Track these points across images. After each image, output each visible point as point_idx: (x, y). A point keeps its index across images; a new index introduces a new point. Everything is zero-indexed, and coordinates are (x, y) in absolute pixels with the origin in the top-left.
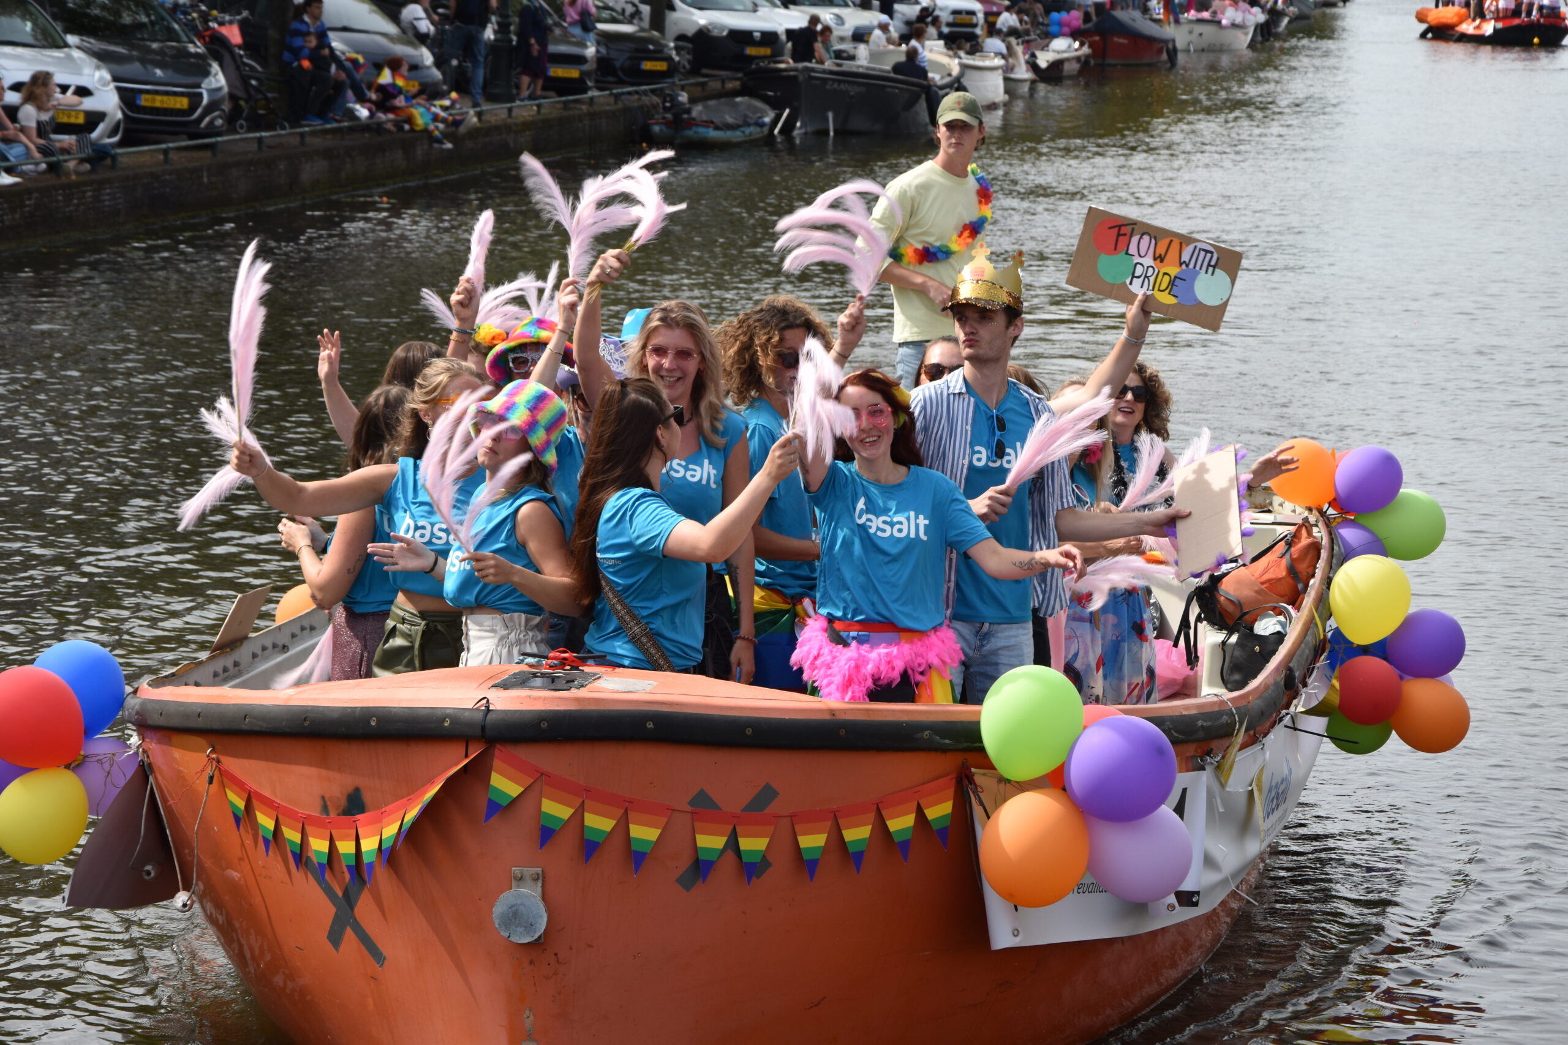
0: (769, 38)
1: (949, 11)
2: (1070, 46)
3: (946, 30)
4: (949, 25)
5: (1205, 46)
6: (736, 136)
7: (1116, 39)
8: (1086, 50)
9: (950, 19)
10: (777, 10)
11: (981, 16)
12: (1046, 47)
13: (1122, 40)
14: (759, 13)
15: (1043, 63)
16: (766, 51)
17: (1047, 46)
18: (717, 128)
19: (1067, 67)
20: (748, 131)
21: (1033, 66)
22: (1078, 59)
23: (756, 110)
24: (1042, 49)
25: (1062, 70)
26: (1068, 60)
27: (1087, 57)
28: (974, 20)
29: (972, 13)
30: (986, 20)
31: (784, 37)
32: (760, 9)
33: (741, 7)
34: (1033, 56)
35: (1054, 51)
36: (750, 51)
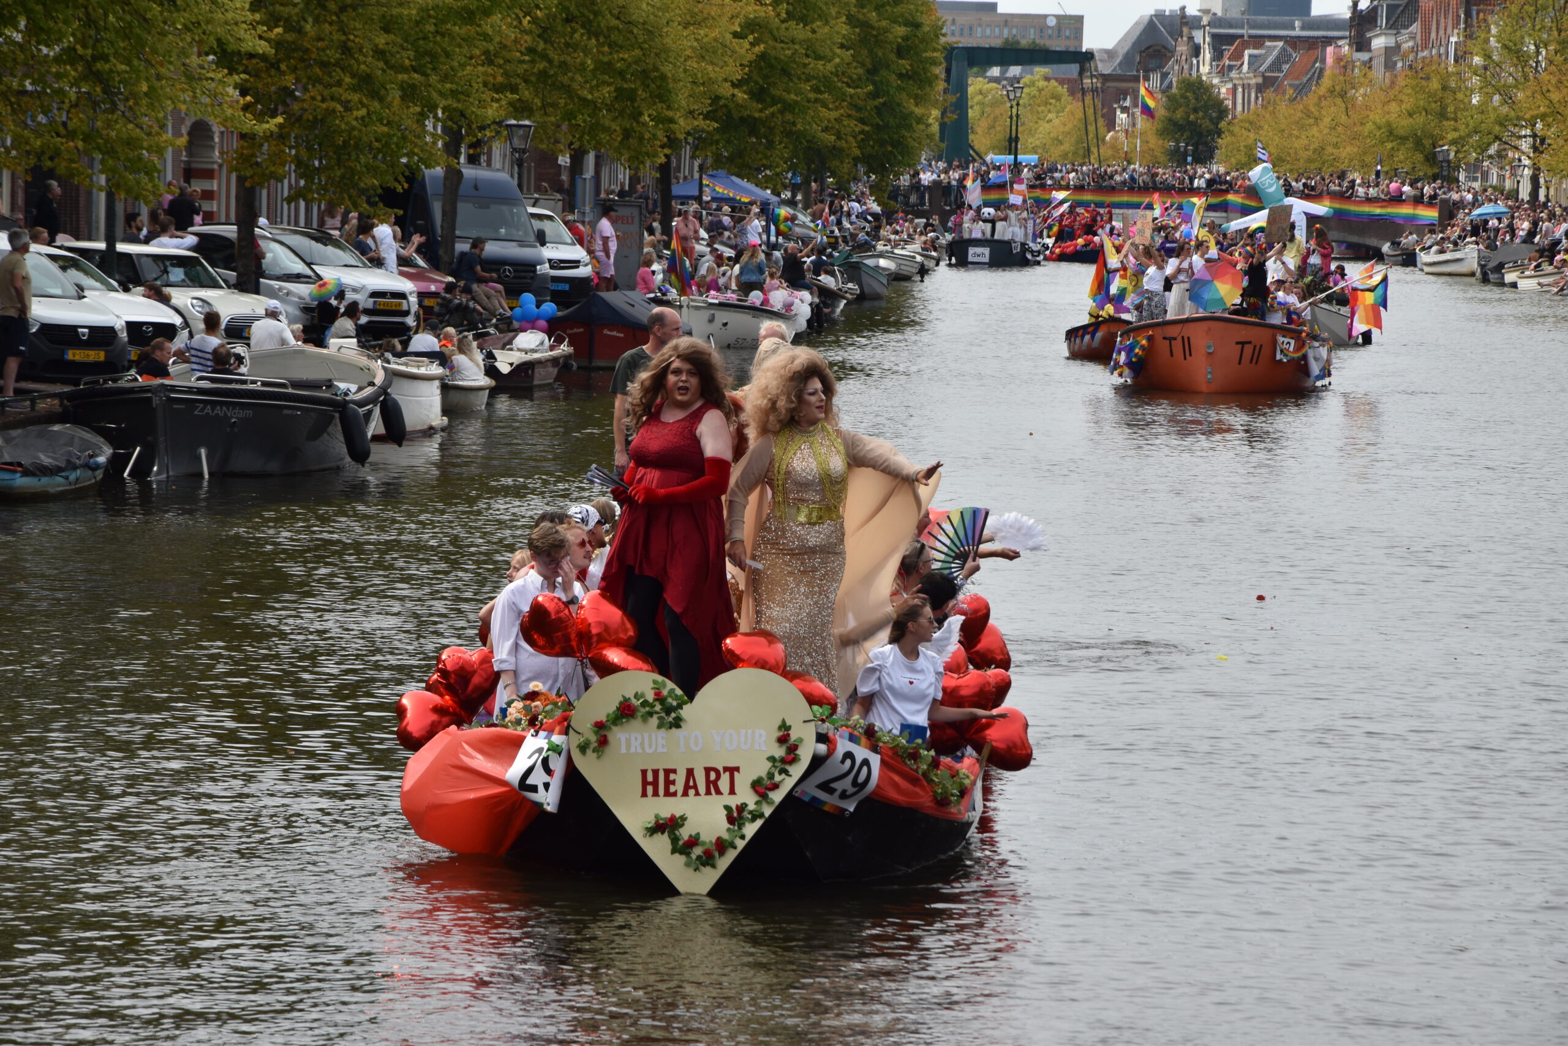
0: (102, 335)
1: (367, 294)
2: (542, 343)
3: (364, 320)
4: (367, 312)
5: (732, 341)
6: (55, 484)
7: (606, 332)
8: (564, 348)
9: (370, 303)
10: (113, 294)
11: (413, 299)
12: (506, 345)
13: (614, 333)
14: (85, 300)
15: (505, 369)
16: (97, 355)
17: (510, 342)
18: (26, 473)
19: (539, 372)
20: (73, 476)
21: (491, 371)
22: (554, 361)
23: (85, 445)
24: (503, 348)
25: (532, 377)
26: (539, 362)
27: (567, 357)
28: (405, 307)
29: (402, 296)
30: (420, 304)
31: (124, 335)
32: (86, 293)
33: (58, 292)
34: (490, 356)
35: (519, 350)
36: (74, 355)
